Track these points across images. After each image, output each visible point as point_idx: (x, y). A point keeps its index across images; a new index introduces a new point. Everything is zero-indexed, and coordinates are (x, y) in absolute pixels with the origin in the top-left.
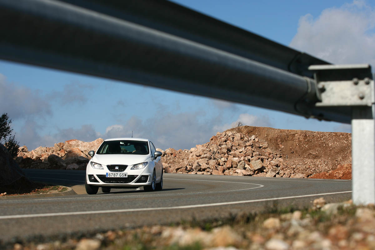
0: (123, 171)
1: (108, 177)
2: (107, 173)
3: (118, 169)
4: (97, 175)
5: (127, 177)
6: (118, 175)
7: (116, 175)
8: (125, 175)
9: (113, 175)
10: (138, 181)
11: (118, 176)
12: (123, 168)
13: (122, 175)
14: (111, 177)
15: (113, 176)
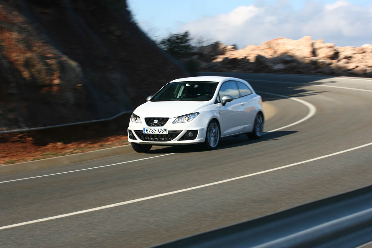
0: (163, 125)
1: (146, 133)
2: (144, 129)
3: (157, 122)
4: (135, 131)
5: (167, 133)
6: (157, 130)
7: (154, 131)
8: (166, 131)
9: (151, 130)
10: (182, 138)
11: (157, 132)
12: (163, 121)
13: (161, 131)
14: (148, 133)
15: (151, 133)
